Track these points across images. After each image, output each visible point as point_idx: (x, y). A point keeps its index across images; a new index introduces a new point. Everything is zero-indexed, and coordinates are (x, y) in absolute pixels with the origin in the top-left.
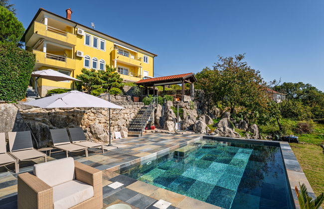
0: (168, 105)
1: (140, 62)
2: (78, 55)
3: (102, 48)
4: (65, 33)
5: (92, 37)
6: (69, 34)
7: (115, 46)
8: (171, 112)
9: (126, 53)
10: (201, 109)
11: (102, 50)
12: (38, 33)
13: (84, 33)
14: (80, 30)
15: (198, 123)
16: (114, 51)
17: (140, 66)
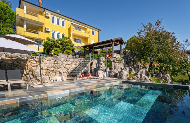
0: (101, 60)
1: (89, 35)
2: (46, 30)
3: (63, 25)
4: (37, 15)
5: (56, 18)
6: (39, 16)
7: (72, 24)
8: (101, 64)
9: (79, 29)
10: (127, 64)
11: (63, 27)
12: (19, 15)
13: (50, 15)
14: (47, 13)
15: (121, 72)
16: (71, 27)
17: (89, 37)
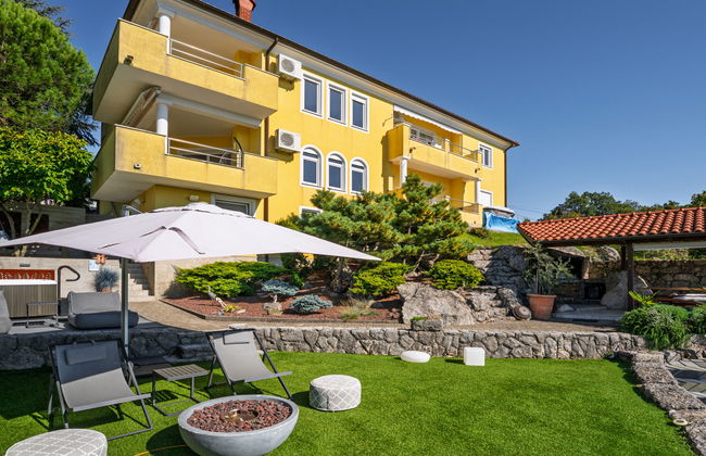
1: (475, 165)
2: (281, 145)
3: (358, 122)
5: (325, 87)
7: (396, 114)
9: (426, 135)
11: (357, 130)
12: (135, 64)
13: (298, 72)
14: (285, 61)
16: (399, 132)
17: (475, 175)
